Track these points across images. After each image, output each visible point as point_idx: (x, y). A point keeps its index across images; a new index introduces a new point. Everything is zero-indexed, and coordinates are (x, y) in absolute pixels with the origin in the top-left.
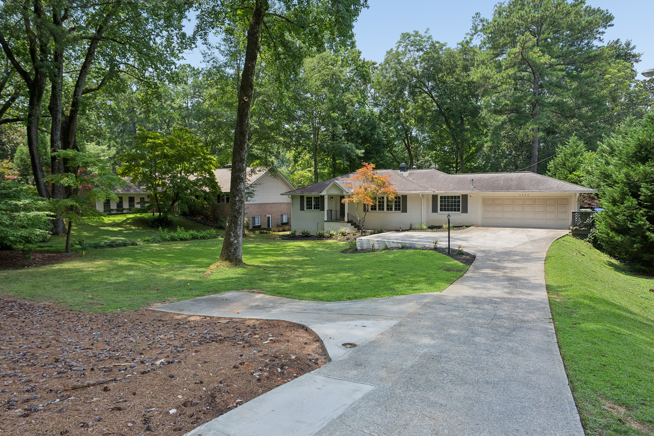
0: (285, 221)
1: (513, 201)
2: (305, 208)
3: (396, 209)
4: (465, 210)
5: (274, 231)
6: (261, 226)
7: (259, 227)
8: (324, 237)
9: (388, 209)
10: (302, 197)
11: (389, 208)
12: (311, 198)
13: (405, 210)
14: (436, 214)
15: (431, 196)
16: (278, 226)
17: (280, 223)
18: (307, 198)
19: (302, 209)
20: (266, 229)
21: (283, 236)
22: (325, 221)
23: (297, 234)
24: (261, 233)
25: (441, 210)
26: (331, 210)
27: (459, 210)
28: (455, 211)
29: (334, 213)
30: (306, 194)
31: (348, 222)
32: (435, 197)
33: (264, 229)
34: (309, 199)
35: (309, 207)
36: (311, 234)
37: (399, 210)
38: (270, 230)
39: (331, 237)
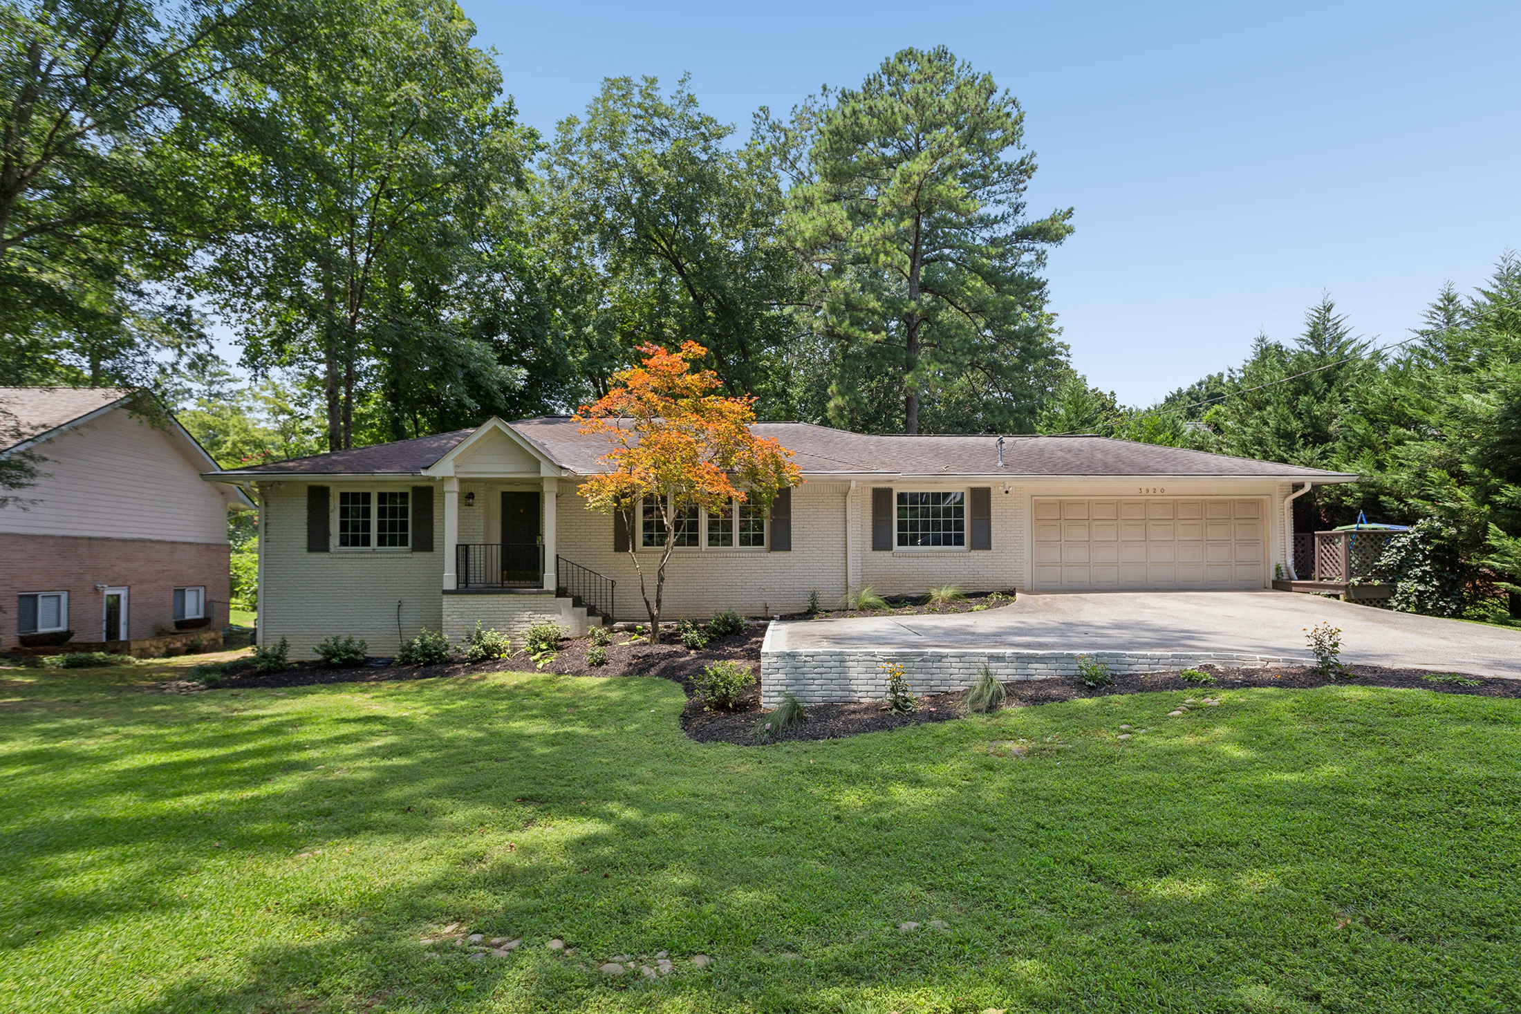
0: (192, 610)
1: (1118, 508)
2: (335, 540)
3: (744, 541)
4: (983, 541)
5: (144, 654)
6: (69, 634)
7: (57, 642)
8: (450, 662)
9: (713, 540)
10: (318, 496)
11: (720, 535)
12: (367, 497)
13: (782, 542)
14: (887, 554)
15: (870, 493)
16: (160, 633)
17: (169, 622)
18: (344, 497)
19: (317, 542)
20: (101, 647)
21: (202, 670)
22: (446, 592)
23: (292, 657)
24: (70, 665)
25: (902, 542)
26: (467, 546)
27: (959, 542)
28: (948, 543)
29: (476, 556)
30: (341, 481)
31: (560, 592)
32: (881, 497)
33: (89, 647)
34: (355, 502)
35: (355, 536)
36: (370, 653)
37: (758, 540)
38: (125, 648)
39: (488, 658)
